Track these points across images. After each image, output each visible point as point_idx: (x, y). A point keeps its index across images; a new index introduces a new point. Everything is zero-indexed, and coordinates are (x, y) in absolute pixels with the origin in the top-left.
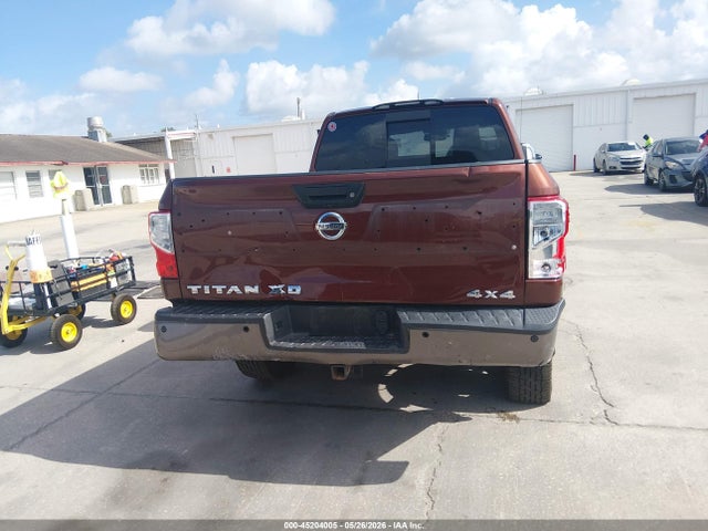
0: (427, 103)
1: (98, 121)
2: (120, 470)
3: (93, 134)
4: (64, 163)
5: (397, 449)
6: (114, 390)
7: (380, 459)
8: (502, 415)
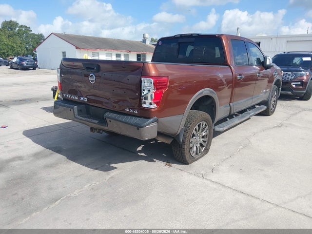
0: (194, 35)
1: (147, 36)
2: (44, 148)
3: (144, 41)
4: (130, 52)
5: (118, 164)
6: (70, 128)
7: (111, 165)
8: (167, 164)
